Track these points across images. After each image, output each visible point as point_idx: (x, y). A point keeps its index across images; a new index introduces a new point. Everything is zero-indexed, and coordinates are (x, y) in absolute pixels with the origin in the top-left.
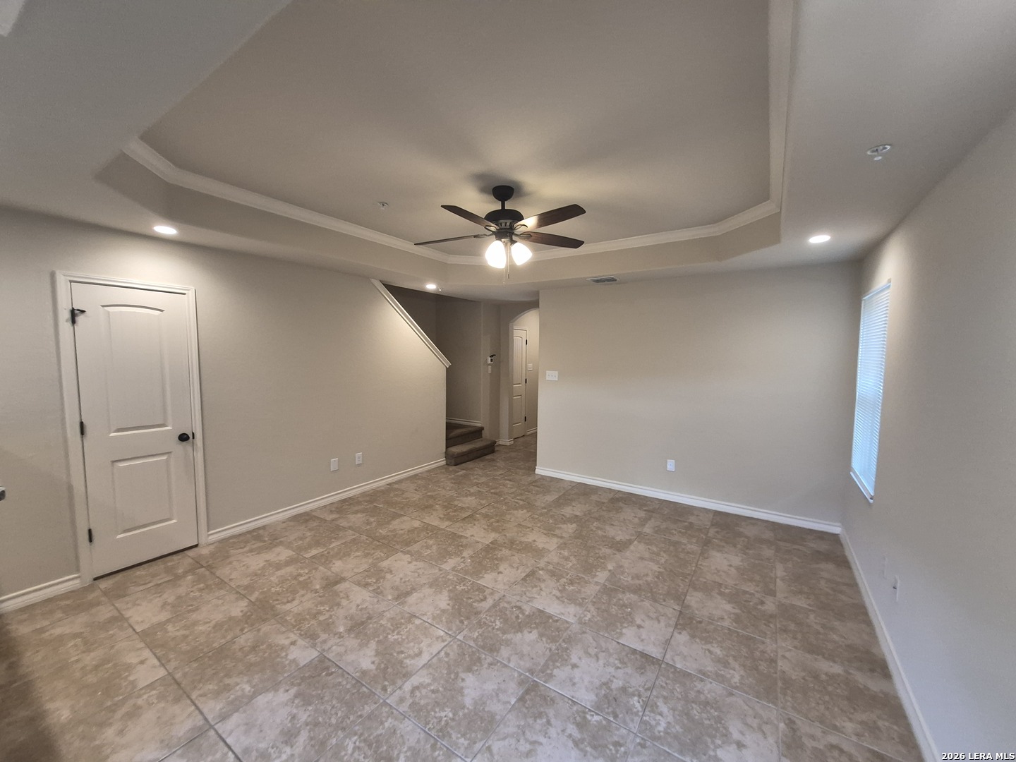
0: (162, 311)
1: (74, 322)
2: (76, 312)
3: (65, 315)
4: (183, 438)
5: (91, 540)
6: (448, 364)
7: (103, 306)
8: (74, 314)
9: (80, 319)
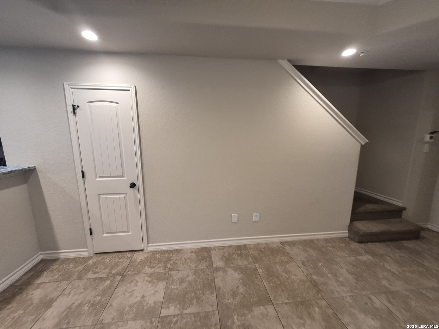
0: (118, 103)
1: (75, 113)
2: (75, 107)
3: (70, 109)
4: (133, 185)
5: (91, 234)
6: (364, 140)
7: (88, 102)
8: (75, 108)
9: (78, 111)
